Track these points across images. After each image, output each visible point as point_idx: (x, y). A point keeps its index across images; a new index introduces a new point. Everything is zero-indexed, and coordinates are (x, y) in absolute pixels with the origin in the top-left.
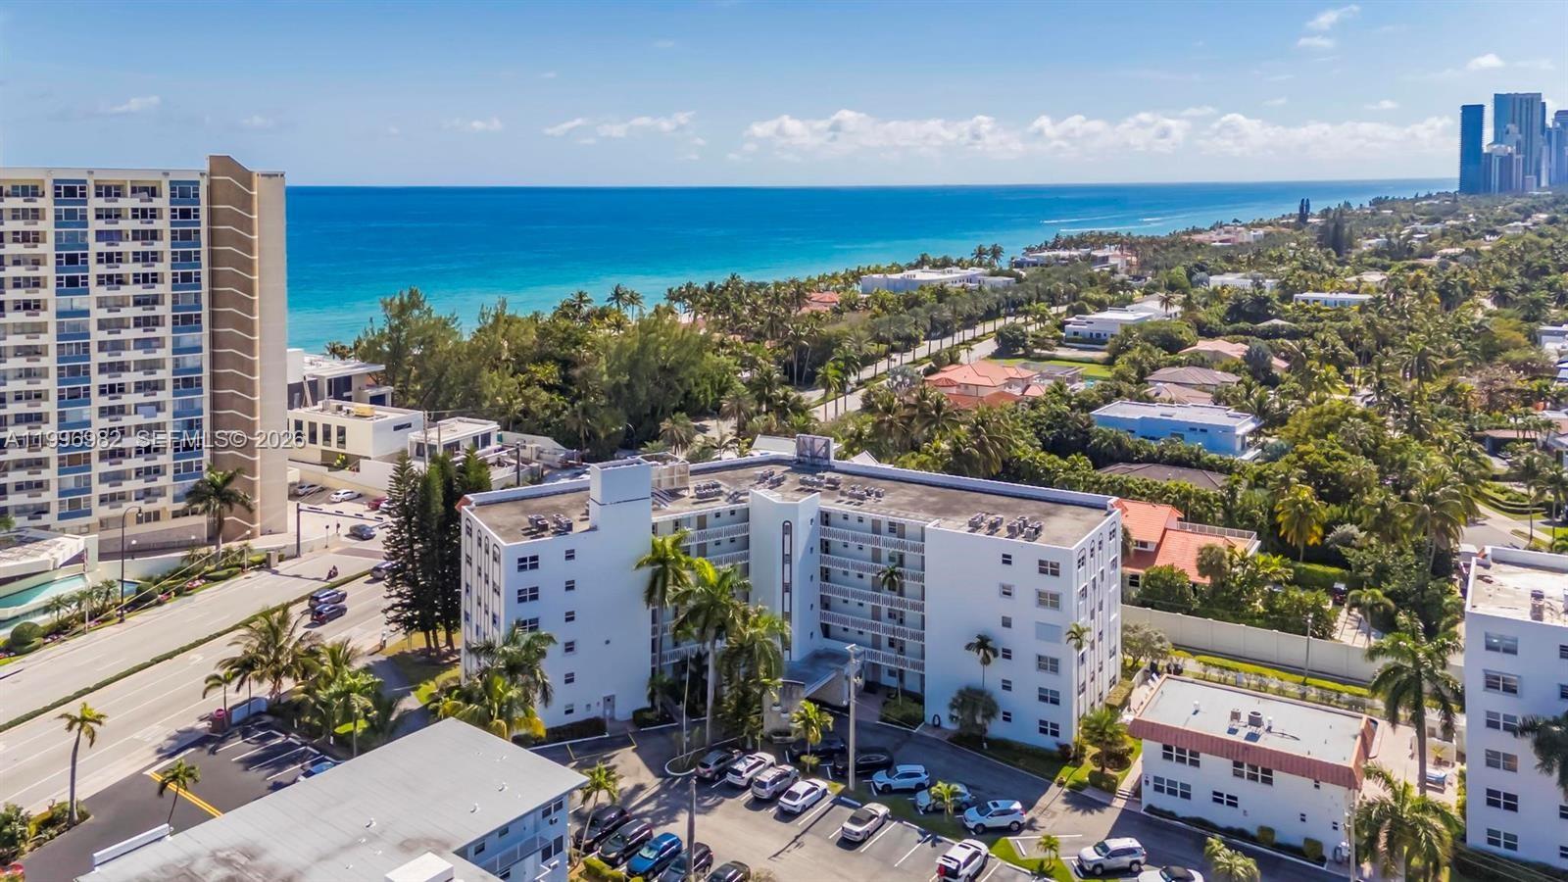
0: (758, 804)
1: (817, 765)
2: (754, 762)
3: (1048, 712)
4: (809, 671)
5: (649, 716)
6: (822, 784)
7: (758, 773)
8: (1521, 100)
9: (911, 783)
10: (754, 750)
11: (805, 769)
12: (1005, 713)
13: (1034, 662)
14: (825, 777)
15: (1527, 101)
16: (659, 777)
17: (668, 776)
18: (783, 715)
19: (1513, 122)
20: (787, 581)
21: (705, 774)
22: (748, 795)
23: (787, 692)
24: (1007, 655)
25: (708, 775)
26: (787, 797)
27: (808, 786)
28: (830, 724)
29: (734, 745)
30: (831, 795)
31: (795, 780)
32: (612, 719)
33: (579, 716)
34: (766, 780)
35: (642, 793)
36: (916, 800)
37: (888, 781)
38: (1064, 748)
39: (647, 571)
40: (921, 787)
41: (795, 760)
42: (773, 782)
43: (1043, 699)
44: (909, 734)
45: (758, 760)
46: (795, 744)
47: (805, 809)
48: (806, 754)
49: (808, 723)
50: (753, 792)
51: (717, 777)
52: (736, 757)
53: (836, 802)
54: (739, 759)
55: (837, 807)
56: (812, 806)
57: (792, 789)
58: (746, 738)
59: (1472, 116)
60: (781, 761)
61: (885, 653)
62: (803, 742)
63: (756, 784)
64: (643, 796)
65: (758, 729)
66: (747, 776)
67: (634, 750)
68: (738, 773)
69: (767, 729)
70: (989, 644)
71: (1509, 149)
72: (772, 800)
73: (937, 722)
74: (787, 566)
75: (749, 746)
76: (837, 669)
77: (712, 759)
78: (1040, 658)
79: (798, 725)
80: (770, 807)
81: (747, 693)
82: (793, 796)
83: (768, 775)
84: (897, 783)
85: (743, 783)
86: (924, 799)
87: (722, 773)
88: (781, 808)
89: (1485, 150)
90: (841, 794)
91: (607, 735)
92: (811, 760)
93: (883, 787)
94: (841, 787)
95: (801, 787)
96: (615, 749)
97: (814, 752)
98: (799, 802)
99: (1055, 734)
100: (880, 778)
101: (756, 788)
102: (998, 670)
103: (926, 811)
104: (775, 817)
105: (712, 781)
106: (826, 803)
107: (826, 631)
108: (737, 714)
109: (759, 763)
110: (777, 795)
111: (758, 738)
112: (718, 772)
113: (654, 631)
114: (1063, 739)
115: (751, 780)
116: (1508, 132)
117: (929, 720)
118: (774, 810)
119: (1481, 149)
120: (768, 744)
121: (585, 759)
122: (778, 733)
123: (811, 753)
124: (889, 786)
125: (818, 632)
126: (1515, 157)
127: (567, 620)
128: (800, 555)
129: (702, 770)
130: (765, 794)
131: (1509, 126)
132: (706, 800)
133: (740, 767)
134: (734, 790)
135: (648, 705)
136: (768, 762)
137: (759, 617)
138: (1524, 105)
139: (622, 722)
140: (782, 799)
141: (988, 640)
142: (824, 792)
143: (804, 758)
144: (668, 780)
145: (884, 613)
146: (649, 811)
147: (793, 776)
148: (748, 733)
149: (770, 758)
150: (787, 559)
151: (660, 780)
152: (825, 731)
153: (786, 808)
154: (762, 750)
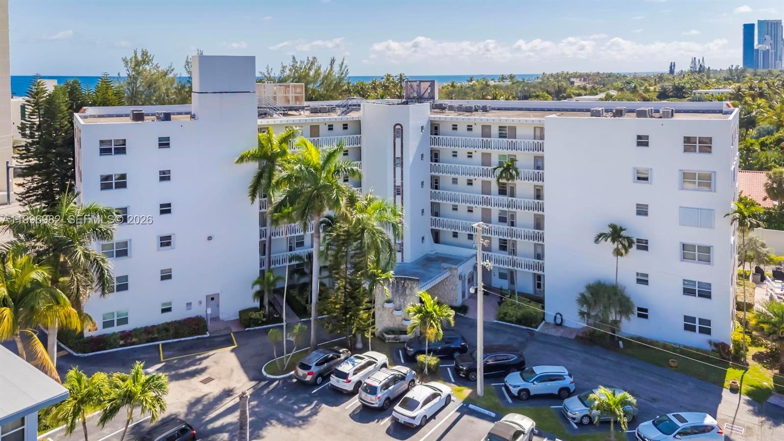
0: (366, 414)
1: (437, 366)
2: (363, 362)
3: (697, 307)
4: (421, 271)
5: (254, 315)
6: (445, 389)
7: (367, 376)
8: (771, 23)
9: (552, 387)
10: (365, 349)
11: (422, 370)
12: (639, 309)
13: (677, 251)
14: (447, 380)
15: (774, 24)
16: (252, 379)
17: (265, 379)
18: (396, 313)
19: (768, 34)
20: (398, 183)
21: (305, 376)
22: (354, 403)
23: (401, 286)
24: (643, 245)
25: (309, 378)
26: (403, 405)
27: (429, 392)
28: (451, 319)
29: (342, 345)
30: (457, 402)
31: (412, 384)
32: (216, 319)
33: (178, 314)
34: (376, 384)
35: (229, 399)
36: (566, 409)
37: (522, 384)
38: (721, 347)
39: (253, 167)
40: (565, 393)
41: (410, 360)
42: (386, 386)
43: (688, 291)
44: (532, 333)
45: (367, 360)
46: (410, 343)
47: (426, 420)
48: (423, 352)
49: (426, 317)
50: (361, 399)
51: (319, 380)
52: (343, 357)
53: (464, 410)
54: (346, 358)
55: (465, 417)
56: (433, 416)
57: (409, 395)
58: (354, 335)
59: (748, 29)
60: (395, 361)
61: (497, 255)
62: (420, 339)
63: (365, 390)
64: (229, 403)
65: (369, 326)
66: (354, 379)
67: (232, 351)
68: (344, 376)
69: (379, 327)
70: (623, 233)
71: (767, 48)
72: (384, 409)
73: (559, 321)
74: (398, 169)
75: (359, 345)
76: (451, 269)
77: (314, 358)
78: (684, 246)
79: (415, 320)
80: (383, 418)
81: (356, 286)
82: (411, 404)
83: (379, 378)
84: (536, 388)
85: (349, 387)
86: (575, 408)
87: (325, 376)
88: (396, 421)
89: (755, 48)
90: (467, 401)
91: (208, 335)
92: (431, 360)
93: (520, 392)
94: (467, 392)
95: (420, 392)
96: (212, 350)
97: (432, 351)
98: (418, 412)
99: (708, 332)
100: (514, 381)
101: (364, 395)
102: (634, 261)
103: (580, 424)
104: (388, 432)
105: (314, 384)
106: (450, 413)
107: (436, 237)
108: (345, 310)
109: (369, 364)
110: (390, 402)
111: (368, 336)
112: (320, 374)
113: (263, 234)
114: (717, 335)
115: (359, 383)
116: (765, 39)
117: (549, 319)
118: (387, 422)
119: (753, 47)
120: (380, 343)
121: (175, 360)
122: (390, 331)
123: (429, 352)
124: (527, 391)
125: (429, 238)
126: (770, 51)
127: (162, 212)
128: (411, 159)
129: (301, 372)
130: (375, 401)
131: (766, 36)
132: (303, 408)
133: (345, 368)
134: (338, 396)
135: (257, 304)
136: (380, 363)
137: (369, 204)
138: (773, 25)
139: (228, 322)
140: (397, 408)
141: (622, 229)
142: (448, 399)
143: (421, 358)
144: (263, 383)
145: (495, 216)
146: (230, 424)
147: (408, 379)
148: (358, 329)
149: (382, 358)
150: (398, 162)
151: (253, 383)
152: (446, 328)
153: (402, 420)
154: (373, 350)
